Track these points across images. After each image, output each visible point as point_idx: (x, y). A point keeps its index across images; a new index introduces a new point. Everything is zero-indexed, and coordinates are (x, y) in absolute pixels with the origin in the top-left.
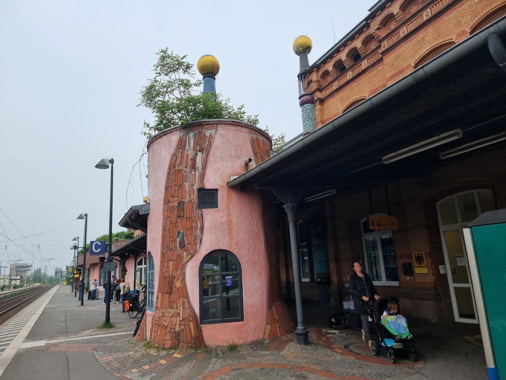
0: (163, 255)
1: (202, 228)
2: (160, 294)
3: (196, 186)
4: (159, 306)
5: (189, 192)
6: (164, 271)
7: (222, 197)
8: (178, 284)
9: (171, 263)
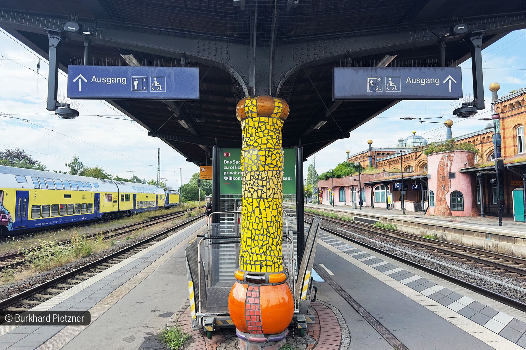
0: (437, 191)
1: (451, 184)
2: (437, 202)
3: (448, 172)
4: (437, 205)
5: (446, 173)
6: (438, 196)
7: (457, 175)
8: (443, 200)
9: (441, 194)
